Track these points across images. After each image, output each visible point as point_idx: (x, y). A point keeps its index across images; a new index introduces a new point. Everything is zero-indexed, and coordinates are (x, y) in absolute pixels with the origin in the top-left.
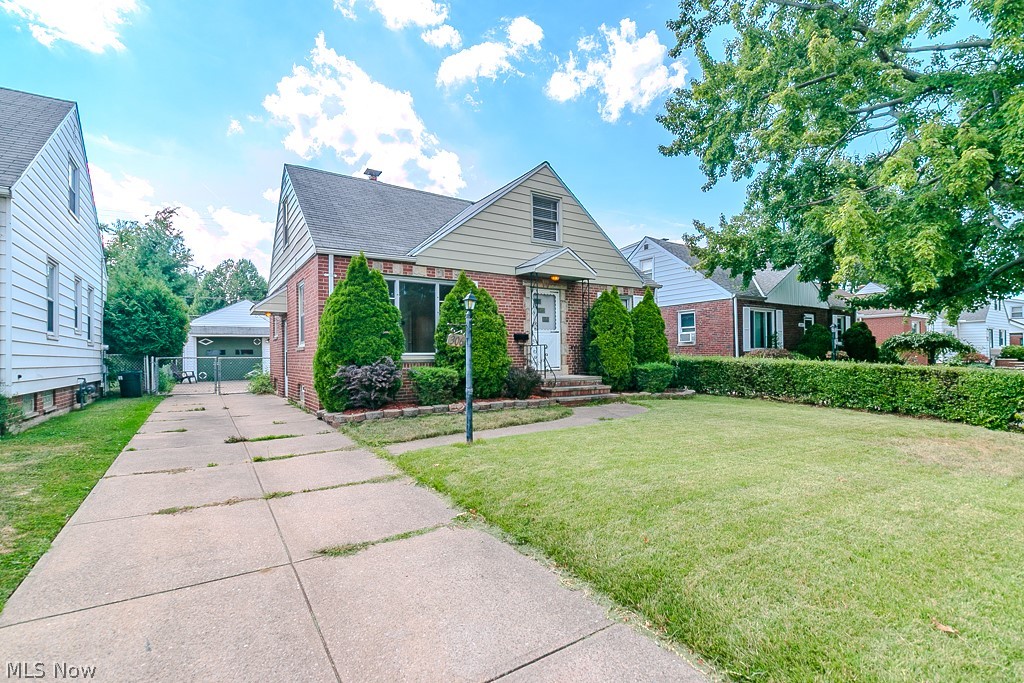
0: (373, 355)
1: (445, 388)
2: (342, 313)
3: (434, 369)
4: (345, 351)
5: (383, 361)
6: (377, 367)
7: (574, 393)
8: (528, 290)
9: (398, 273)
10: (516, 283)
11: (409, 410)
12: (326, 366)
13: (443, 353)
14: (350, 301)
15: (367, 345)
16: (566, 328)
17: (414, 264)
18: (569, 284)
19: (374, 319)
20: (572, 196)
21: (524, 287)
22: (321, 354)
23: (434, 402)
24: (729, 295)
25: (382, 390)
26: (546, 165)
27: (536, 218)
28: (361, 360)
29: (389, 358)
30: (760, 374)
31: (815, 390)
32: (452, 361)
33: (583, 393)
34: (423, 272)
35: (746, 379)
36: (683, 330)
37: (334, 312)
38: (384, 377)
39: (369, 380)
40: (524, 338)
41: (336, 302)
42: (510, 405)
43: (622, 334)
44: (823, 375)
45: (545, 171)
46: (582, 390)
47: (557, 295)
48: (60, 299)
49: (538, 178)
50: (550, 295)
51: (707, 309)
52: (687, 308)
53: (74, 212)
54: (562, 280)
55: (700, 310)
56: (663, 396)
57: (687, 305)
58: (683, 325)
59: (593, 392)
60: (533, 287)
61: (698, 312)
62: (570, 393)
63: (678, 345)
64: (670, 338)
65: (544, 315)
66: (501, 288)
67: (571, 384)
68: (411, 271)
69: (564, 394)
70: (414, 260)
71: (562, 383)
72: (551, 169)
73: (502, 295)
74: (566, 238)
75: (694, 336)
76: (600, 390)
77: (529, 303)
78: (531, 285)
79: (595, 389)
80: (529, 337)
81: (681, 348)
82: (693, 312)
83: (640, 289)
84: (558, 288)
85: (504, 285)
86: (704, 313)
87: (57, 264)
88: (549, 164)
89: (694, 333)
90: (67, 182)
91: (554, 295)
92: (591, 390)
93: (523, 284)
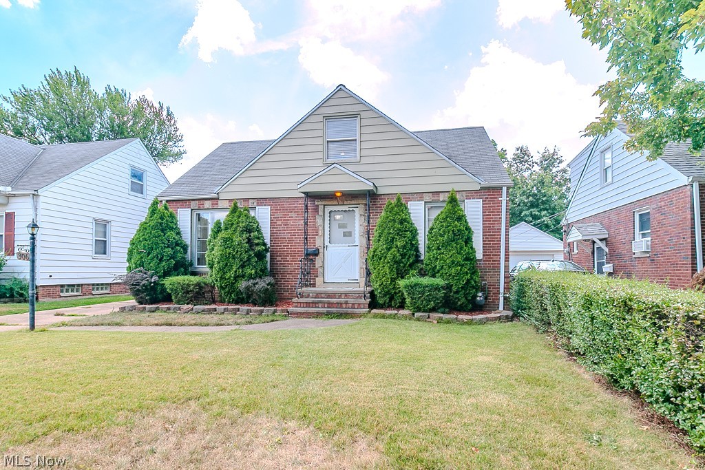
8: (321, 208)
9: (208, 207)
16: (365, 241)
17: (218, 199)
18: (371, 197)
20: (372, 109)
21: (318, 206)
24: (685, 180)
26: (341, 88)
34: (226, 204)
36: (642, 235)
40: (316, 252)
45: (340, 94)
46: (329, 303)
47: (357, 210)
48: (113, 239)
49: (331, 102)
50: (349, 211)
51: (663, 203)
52: (643, 205)
53: (142, 193)
54: (360, 195)
55: (655, 206)
56: (429, 317)
57: (642, 202)
58: (642, 228)
59: (344, 306)
60: (324, 205)
61: (653, 209)
62: (314, 304)
63: (634, 256)
64: (627, 247)
65: (345, 230)
66: (293, 209)
67: (329, 296)
68: (217, 204)
69: (308, 305)
70: (216, 196)
71: (317, 294)
72: (346, 90)
73: (293, 215)
74: (364, 153)
75: (649, 243)
76: (353, 304)
77: (322, 221)
78: (324, 203)
79: (346, 303)
80: (321, 250)
81: (637, 259)
82: (649, 211)
83: (476, 191)
84: (355, 203)
85: (296, 207)
86: (659, 210)
87: (109, 222)
88: (344, 86)
89: (649, 239)
90: (127, 179)
91: (353, 210)
92: (341, 304)
93: (316, 203)
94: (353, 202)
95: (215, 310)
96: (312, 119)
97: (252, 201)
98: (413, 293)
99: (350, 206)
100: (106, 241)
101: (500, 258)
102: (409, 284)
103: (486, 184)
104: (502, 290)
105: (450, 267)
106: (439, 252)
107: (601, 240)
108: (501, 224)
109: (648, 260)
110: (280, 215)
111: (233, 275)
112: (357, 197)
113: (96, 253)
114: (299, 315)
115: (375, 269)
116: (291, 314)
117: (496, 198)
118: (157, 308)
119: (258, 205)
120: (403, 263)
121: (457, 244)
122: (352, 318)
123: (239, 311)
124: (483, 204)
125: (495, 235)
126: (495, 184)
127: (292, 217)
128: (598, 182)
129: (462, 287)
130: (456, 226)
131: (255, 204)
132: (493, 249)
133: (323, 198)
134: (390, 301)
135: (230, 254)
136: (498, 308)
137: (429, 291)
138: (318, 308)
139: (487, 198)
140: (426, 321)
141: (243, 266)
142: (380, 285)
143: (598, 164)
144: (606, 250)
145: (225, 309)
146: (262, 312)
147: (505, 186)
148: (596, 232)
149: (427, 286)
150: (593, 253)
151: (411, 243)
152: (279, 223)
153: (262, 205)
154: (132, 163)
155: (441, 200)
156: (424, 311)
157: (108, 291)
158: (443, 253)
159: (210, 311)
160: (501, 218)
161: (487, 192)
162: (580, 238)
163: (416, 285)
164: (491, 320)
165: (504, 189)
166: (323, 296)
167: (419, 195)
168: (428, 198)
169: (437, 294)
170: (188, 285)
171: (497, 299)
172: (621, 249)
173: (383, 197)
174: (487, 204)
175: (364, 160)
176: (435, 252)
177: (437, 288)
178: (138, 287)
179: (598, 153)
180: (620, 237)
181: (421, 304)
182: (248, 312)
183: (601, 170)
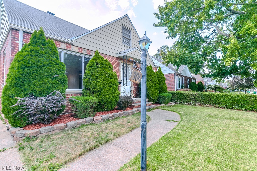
0: (47, 90)
1: (91, 108)
2: (25, 62)
3: (85, 98)
4: (26, 87)
5: (54, 94)
6: (50, 98)
9: (63, 48)
10: (116, 60)
11: (71, 123)
12: (10, 97)
13: (87, 89)
14: (31, 55)
15: (43, 83)
17: (72, 44)
19: (49, 67)
22: (7, 89)
23: (85, 116)
24: (173, 72)
25: (53, 112)
27: (124, 36)
28: (38, 93)
29: (58, 92)
30: (198, 97)
31: (221, 103)
32: (93, 93)
34: (77, 50)
35: (193, 99)
37: (19, 61)
38: (55, 104)
39: (44, 106)
41: (21, 55)
43: (155, 82)
44: (225, 98)
45: (126, 18)
47: (130, 67)
50: (128, 67)
60: (121, 63)
68: (70, 48)
88: (128, 16)
93: (119, 61)
95: (113, 116)
97: (93, 52)
103: (156, 66)
117: (156, 70)
133: (121, 59)
145: (119, 114)
165: (158, 68)
182: (129, 113)
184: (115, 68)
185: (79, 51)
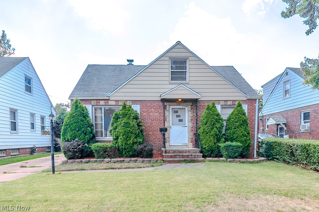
0: (74, 138)
6: (73, 143)
7: (178, 157)
8: (168, 107)
9: (102, 104)
10: (161, 104)
16: (191, 125)
17: (109, 100)
18: (194, 102)
20: (195, 56)
21: (166, 105)
26: (179, 43)
27: (173, 71)
28: (70, 140)
33: (183, 156)
34: (114, 103)
36: (305, 123)
40: (166, 130)
42: (133, 161)
45: (179, 46)
46: (182, 156)
48: (19, 121)
49: (174, 50)
50: (182, 108)
51: (317, 109)
52: (306, 109)
53: (31, 92)
54: (188, 100)
55: (312, 109)
56: (234, 161)
57: (306, 107)
58: (304, 119)
59: (190, 157)
60: (169, 105)
61: (312, 111)
62: (175, 157)
63: (300, 132)
64: (297, 128)
65: (180, 118)
66: (152, 107)
67: (180, 152)
68: (108, 103)
69: (171, 157)
70: (108, 98)
71: (174, 152)
72: (182, 44)
73: (153, 110)
74: (192, 79)
75: (309, 126)
76: (195, 156)
77: (168, 113)
78: (169, 104)
79: (191, 155)
80: (168, 129)
81: (302, 133)
82: (309, 111)
83: (245, 101)
84: (186, 104)
85: (154, 106)
86: (315, 111)
87: (16, 110)
88: (180, 42)
89: (309, 124)
90: (23, 83)
91: (184, 108)
92: (189, 156)
93: (165, 104)
94: (185, 104)
95: (124, 161)
96: (163, 58)
97: (129, 102)
98: (228, 149)
99: (183, 106)
100: (15, 122)
101: (255, 133)
102: (226, 145)
103: (249, 97)
104: (255, 147)
105: (241, 137)
106: (235, 130)
107: (283, 124)
108: (255, 116)
109: (308, 134)
110: (145, 110)
111: (132, 142)
112: (187, 101)
113: (11, 130)
114: (170, 162)
115: (205, 138)
116: (165, 162)
117: (253, 104)
118: (89, 160)
119: (132, 104)
120: (219, 135)
121: (243, 126)
122: (197, 162)
123: (137, 161)
124: (248, 107)
125: (252, 122)
126: (253, 97)
127: (152, 111)
128: (282, 96)
129: (246, 147)
130: (243, 118)
131: (131, 103)
132: (252, 129)
133: (169, 101)
134: (211, 154)
135: (129, 131)
136: (254, 156)
137: (236, 148)
138: (177, 158)
139: (249, 104)
140: (233, 162)
141: (136, 138)
142: (208, 146)
143: (282, 88)
144: (285, 128)
145: (130, 160)
146: (150, 161)
147: (258, 99)
148: (281, 120)
149: (235, 146)
150: (277, 130)
151: (222, 126)
152: (145, 114)
153: (135, 104)
154: (26, 73)
155: (228, 104)
156: (232, 158)
157: (17, 153)
158: (237, 131)
159: (121, 162)
160: (255, 114)
161: (249, 101)
162: (275, 123)
163: (230, 146)
164: (262, 161)
165: (257, 100)
166: (177, 152)
167: (218, 102)
168: (222, 103)
169: (239, 150)
170: (106, 148)
171: (253, 152)
172: (293, 128)
173: (200, 102)
174: (249, 107)
175: (191, 82)
176: (233, 130)
177: (239, 147)
178: (76, 149)
179: (282, 82)
180: (293, 123)
181: (232, 155)
182: (144, 161)
183: (283, 91)
184: (160, 113)
185: (116, 104)
